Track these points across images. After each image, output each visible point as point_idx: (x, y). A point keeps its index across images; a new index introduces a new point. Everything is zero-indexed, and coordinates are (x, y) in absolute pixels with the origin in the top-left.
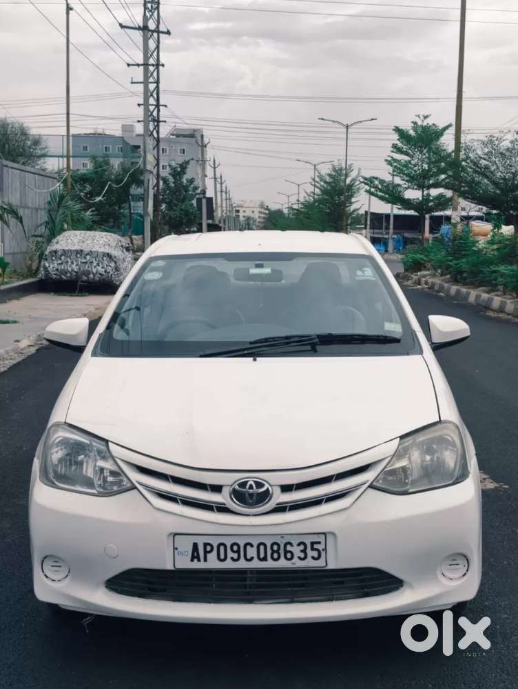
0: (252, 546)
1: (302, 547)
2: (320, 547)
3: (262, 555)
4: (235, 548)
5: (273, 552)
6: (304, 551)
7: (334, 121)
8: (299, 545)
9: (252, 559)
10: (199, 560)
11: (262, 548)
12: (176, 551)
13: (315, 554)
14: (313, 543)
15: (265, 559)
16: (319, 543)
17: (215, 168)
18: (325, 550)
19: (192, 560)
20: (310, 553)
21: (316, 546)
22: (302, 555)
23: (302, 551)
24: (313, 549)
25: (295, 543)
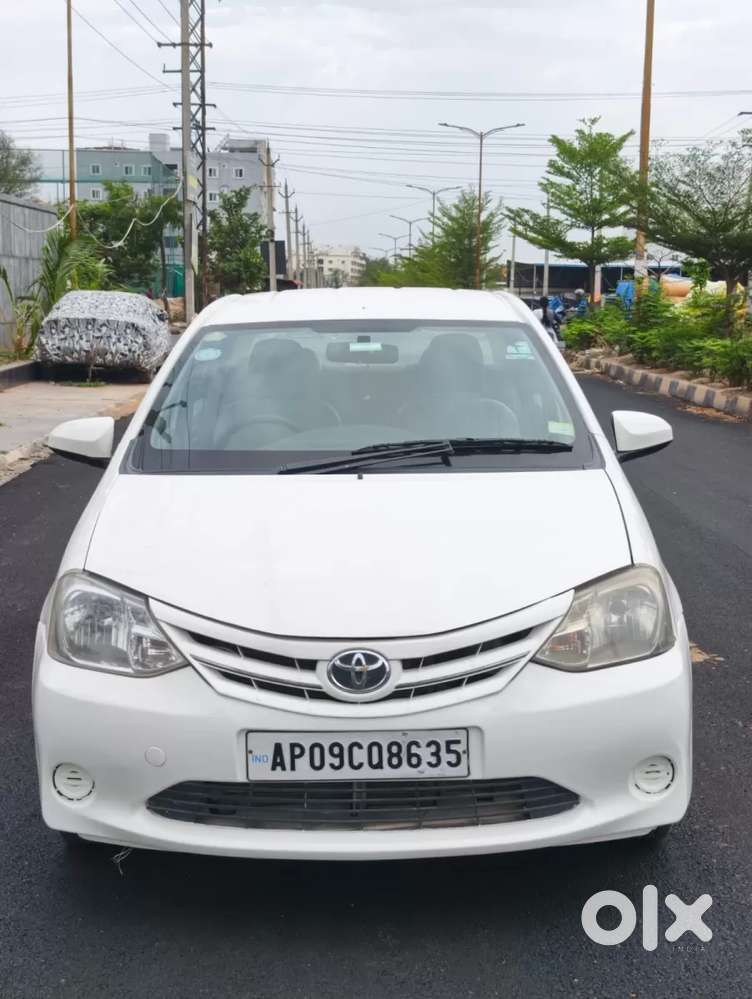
0: (360, 747)
1: (433, 749)
2: (459, 748)
3: (375, 761)
4: (336, 750)
5: (391, 755)
6: (436, 754)
7: (461, 128)
8: (429, 745)
9: (361, 765)
10: (284, 769)
11: (375, 750)
12: (250, 756)
13: (453, 758)
14: (449, 743)
15: (379, 766)
16: (458, 742)
17: (287, 197)
18: (467, 752)
19: (274, 768)
20: (445, 757)
21: (453, 747)
22: (433, 760)
23: (433, 754)
24: (449, 751)
25: (423, 744)
